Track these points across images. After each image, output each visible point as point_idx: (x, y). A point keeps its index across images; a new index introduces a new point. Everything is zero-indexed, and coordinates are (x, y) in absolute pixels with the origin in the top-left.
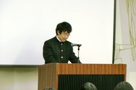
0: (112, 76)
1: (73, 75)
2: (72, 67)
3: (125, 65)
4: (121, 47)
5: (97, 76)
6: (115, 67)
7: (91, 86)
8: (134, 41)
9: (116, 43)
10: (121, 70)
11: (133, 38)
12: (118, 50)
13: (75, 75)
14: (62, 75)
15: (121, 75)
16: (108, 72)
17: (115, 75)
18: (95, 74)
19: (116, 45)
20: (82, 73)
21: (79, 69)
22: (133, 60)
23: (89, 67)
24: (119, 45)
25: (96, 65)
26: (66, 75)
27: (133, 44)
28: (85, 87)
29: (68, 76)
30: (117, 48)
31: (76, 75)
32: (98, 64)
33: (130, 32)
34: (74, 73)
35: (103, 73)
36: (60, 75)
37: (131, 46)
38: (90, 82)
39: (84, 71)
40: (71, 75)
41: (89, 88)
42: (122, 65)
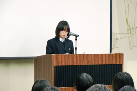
0: (109, 65)
1: (69, 66)
2: (68, 58)
3: (122, 54)
4: (118, 36)
5: (94, 66)
6: (112, 57)
7: (87, 77)
8: (131, 29)
9: (113, 32)
10: (118, 60)
11: (129, 26)
12: (116, 40)
13: (71, 66)
14: (58, 66)
15: (118, 64)
16: (105, 62)
17: (112, 65)
18: (92, 64)
19: (113, 34)
20: (78, 64)
21: (75, 60)
22: (130, 49)
23: (85, 57)
24: (116, 34)
25: (93, 56)
26: (62, 66)
27: (130, 33)
28: (81, 77)
29: (65, 67)
30: (114, 38)
31: (73, 66)
32: (94, 54)
33: (127, 21)
34: (71, 64)
35: (100, 64)
36: (56, 66)
37: (128, 35)
38: (85, 73)
39: (80, 62)
40: (68, 66)
41: (85, 79)
42: (119, 54)
